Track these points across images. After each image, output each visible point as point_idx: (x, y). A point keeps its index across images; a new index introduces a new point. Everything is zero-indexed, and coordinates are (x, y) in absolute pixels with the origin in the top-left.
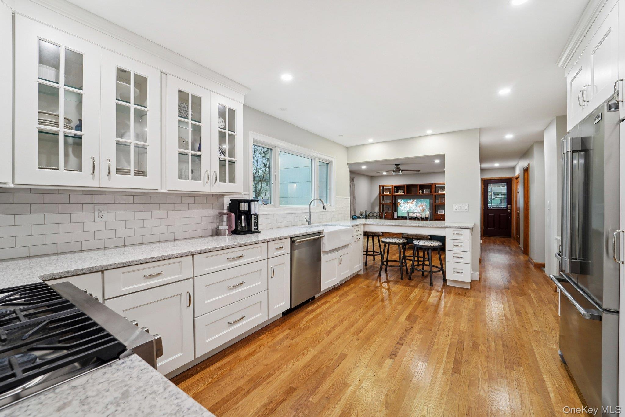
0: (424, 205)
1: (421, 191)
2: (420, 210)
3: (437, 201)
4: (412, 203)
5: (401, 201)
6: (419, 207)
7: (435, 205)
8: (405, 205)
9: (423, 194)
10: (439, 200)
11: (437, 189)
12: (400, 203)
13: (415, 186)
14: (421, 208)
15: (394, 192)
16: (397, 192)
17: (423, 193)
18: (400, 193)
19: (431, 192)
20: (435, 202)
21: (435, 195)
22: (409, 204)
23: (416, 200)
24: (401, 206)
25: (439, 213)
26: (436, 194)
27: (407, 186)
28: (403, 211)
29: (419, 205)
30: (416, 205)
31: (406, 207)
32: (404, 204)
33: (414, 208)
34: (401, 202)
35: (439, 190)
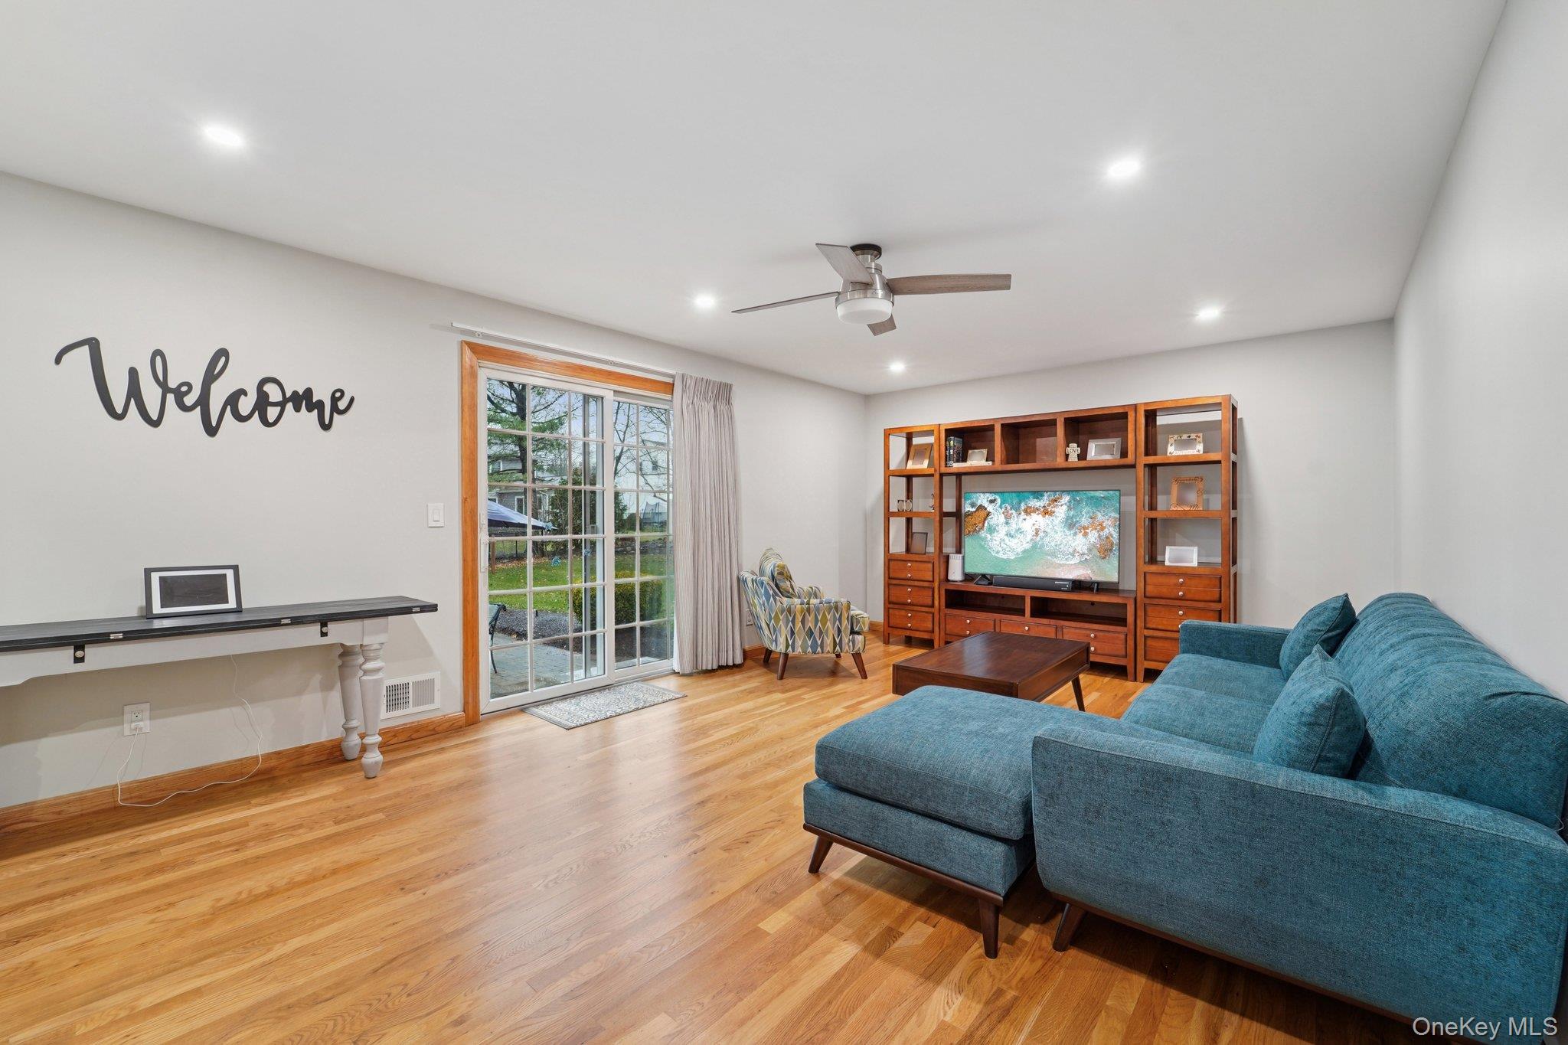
0: (1107, 523)
1: (1074, 450)
2: (1090, 550)
3: (1162, 501)
4: (1046, 512)
5: (992, 501)
6: (1085, 535)
7: (1153, 521)
8: (1014, 523)
9: (1082, 464)
10: (1168, 492)
11: (1160, 438)
12: (988, 514)
13: (1041, 426)
14: (1093, 536)
15: (947, 458)
16: (963, 458)
17: (1082, 456)
18: (977, 460)
19: (1124, 454)
20: (1152, 507)
21: (1152, 468)
22: (1036, 517)
23: (1066, 499)
24: (991, 530)
25: (1167, 563)
26: (1151, 460)
27: (1003, 425)
28: (1000, 555)
29: (1085, 521)
30: (1071, 524)
31: (1019, 530)
32: (1008, 517)
33: (1059, 537)
34: (990, 508)
35: (1171, 441)
